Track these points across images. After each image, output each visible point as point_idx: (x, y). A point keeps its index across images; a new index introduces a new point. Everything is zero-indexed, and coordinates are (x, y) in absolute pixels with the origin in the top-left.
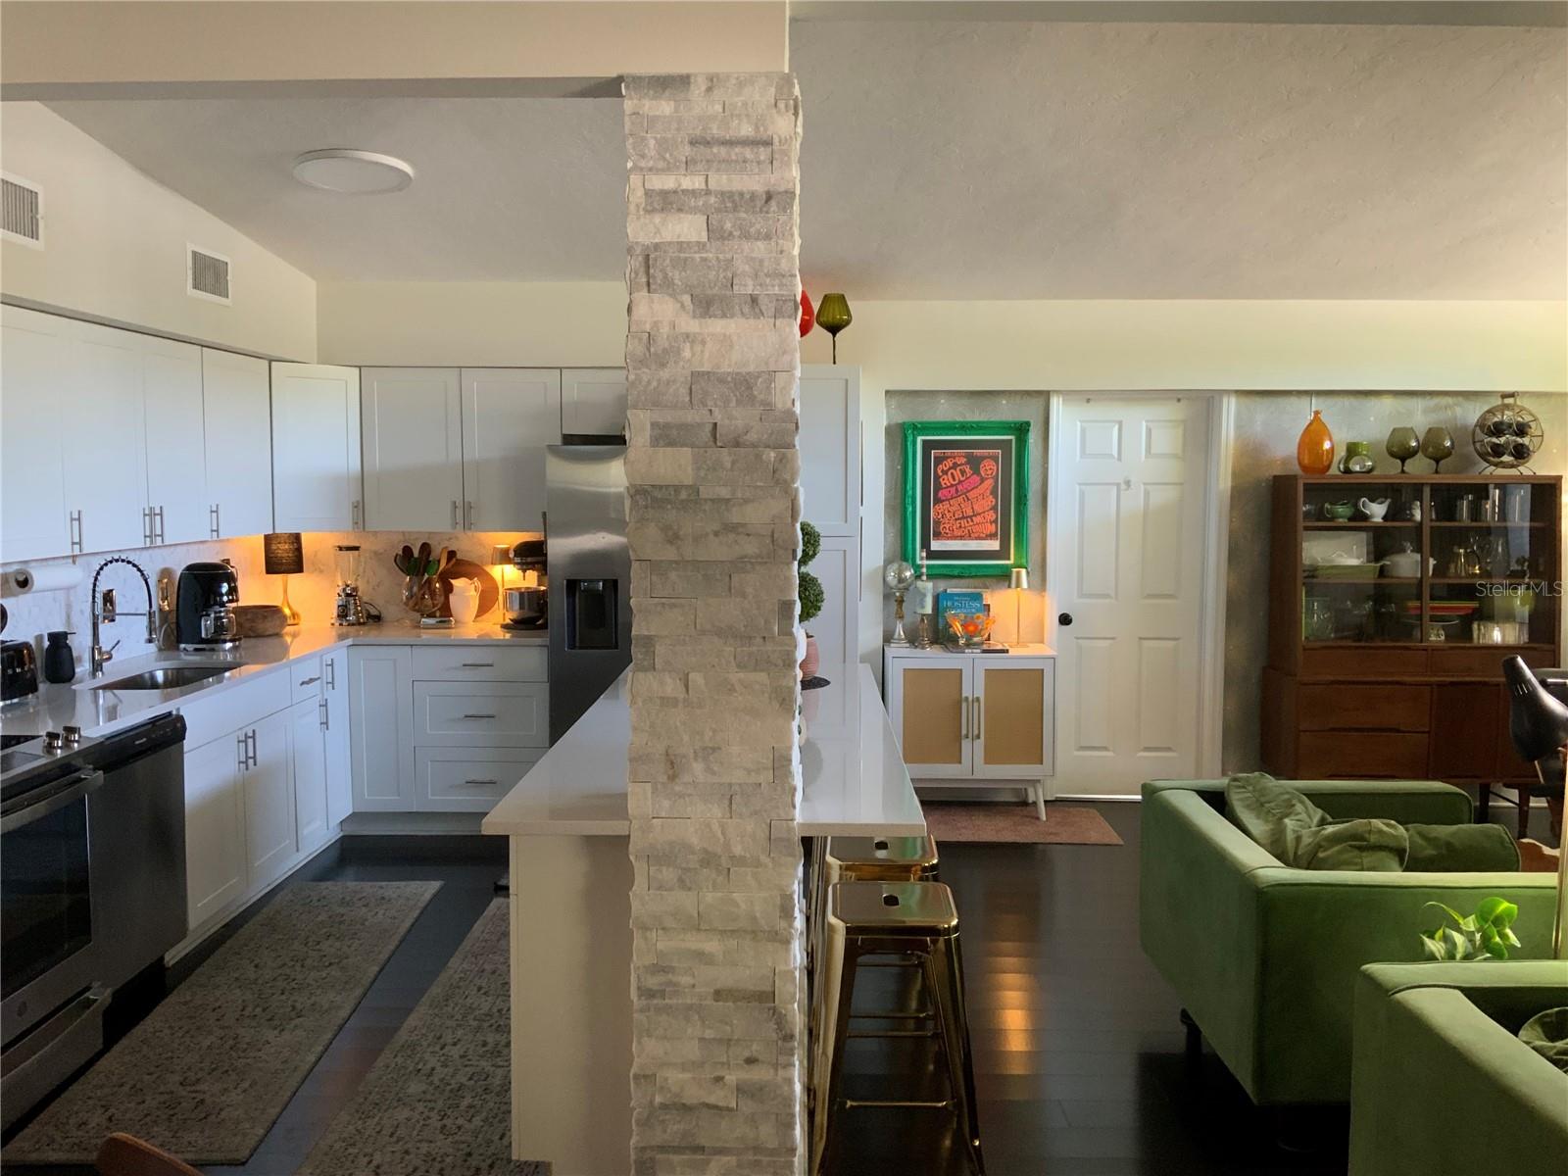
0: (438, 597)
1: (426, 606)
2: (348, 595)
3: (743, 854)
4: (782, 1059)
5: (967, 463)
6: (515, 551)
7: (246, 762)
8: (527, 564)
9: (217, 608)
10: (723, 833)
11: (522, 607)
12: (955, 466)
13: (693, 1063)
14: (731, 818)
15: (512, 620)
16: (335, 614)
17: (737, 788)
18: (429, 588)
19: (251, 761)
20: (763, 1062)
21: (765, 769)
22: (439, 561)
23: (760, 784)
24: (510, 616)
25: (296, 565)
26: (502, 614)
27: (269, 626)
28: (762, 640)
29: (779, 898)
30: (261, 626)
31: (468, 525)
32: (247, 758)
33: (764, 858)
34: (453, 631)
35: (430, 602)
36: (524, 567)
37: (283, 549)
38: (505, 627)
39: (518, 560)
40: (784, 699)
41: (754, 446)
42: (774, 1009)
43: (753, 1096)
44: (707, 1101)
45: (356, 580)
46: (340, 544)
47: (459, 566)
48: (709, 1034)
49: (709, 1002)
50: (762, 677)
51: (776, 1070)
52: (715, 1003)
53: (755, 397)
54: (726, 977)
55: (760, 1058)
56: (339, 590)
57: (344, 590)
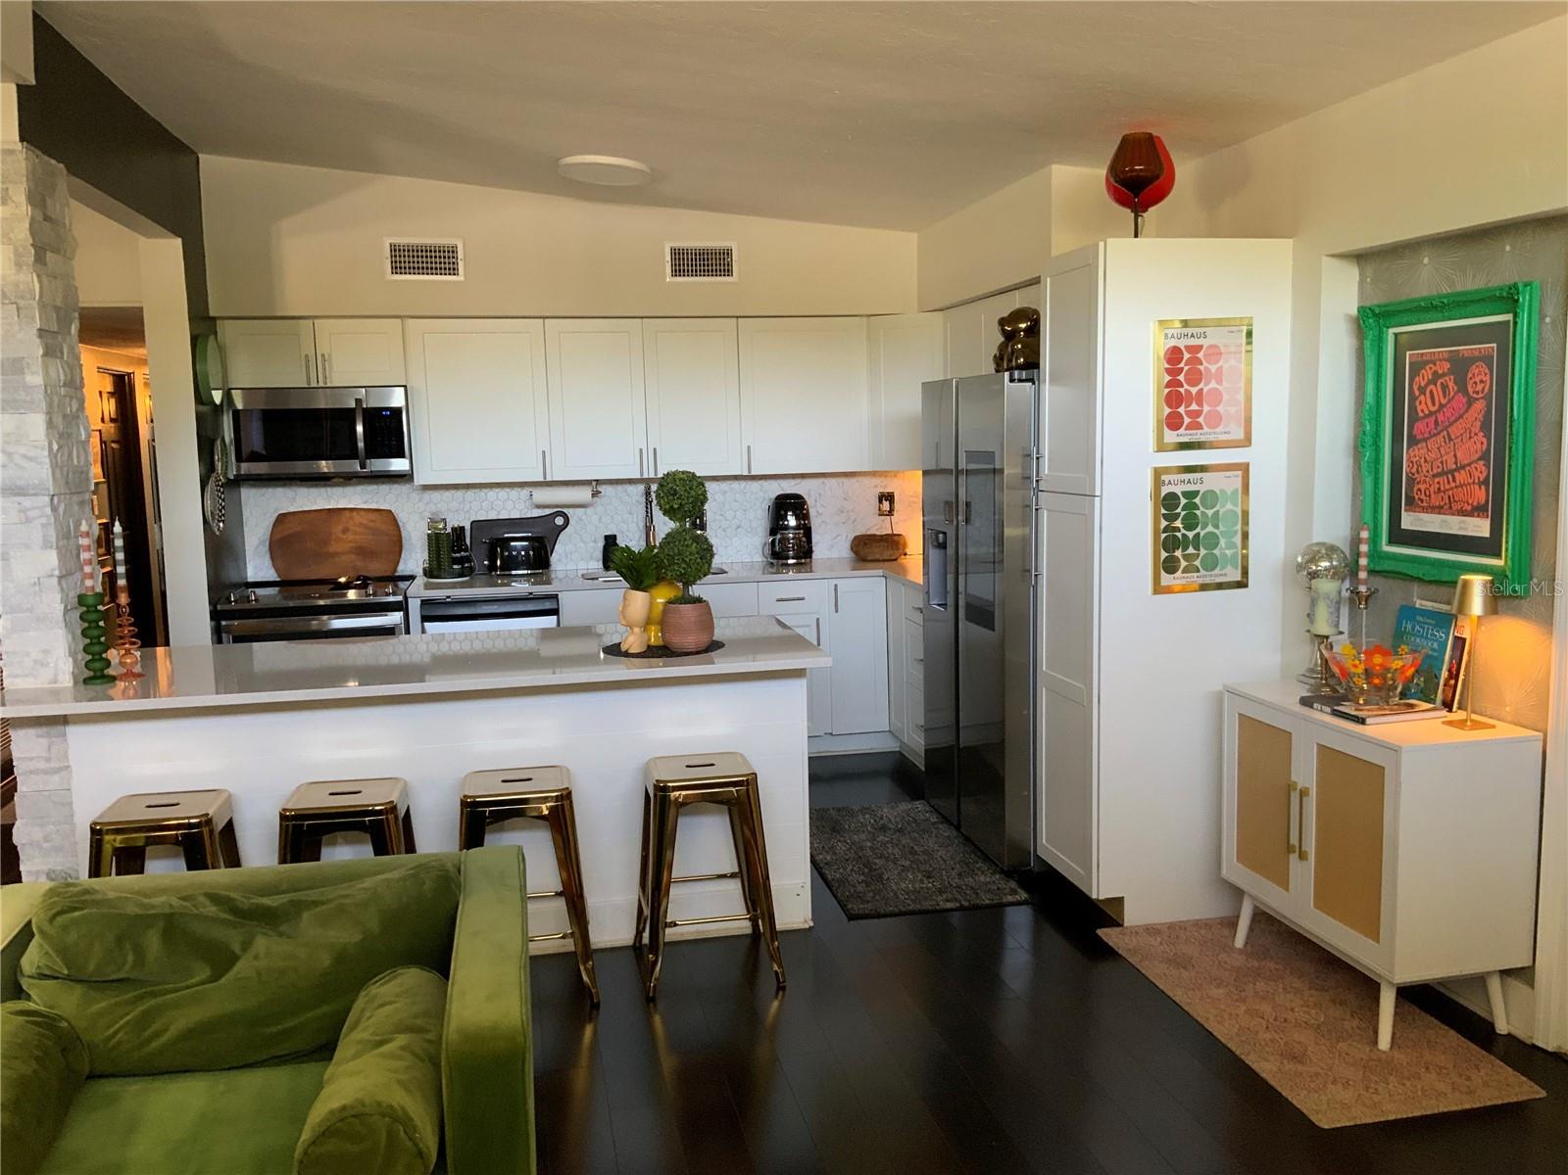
5: (1450, 372)
12: (1436, 376)
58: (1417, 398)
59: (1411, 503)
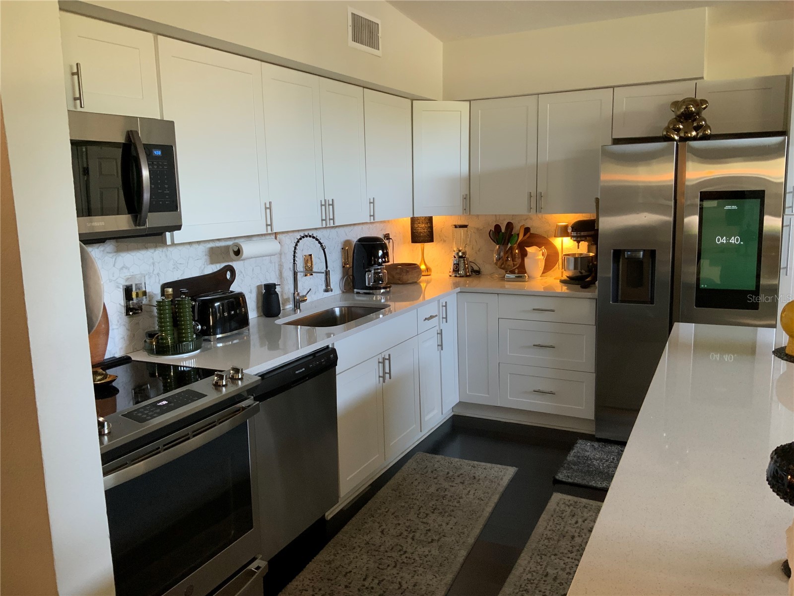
0: (516, 259)
1: (509, 265)
2: (460, 257)
6: (572, 227)
7: (384, 377)
8: (581, 237)
9: (376, 267)
11: (575, 268)
15: (567, 277)
16: (452, 270)
18: (512, 252)
19: (387, 376)
22: (518, 235)
24: (566, 275)
25: (429, 237)
26: (560, 273)
27: (409, 277)
30: (405, 277)
31: (539, 209)
32: (384, 373)
34: (526, 283)
35: (511, 263)
36: (578, 239)
37: (422, 227)
38: (563, 282)
39: (574, 234)
45: (465, 247)
46: (456, 224)
47: (532, 238)
56: (454, 254)
57: (458, 254)
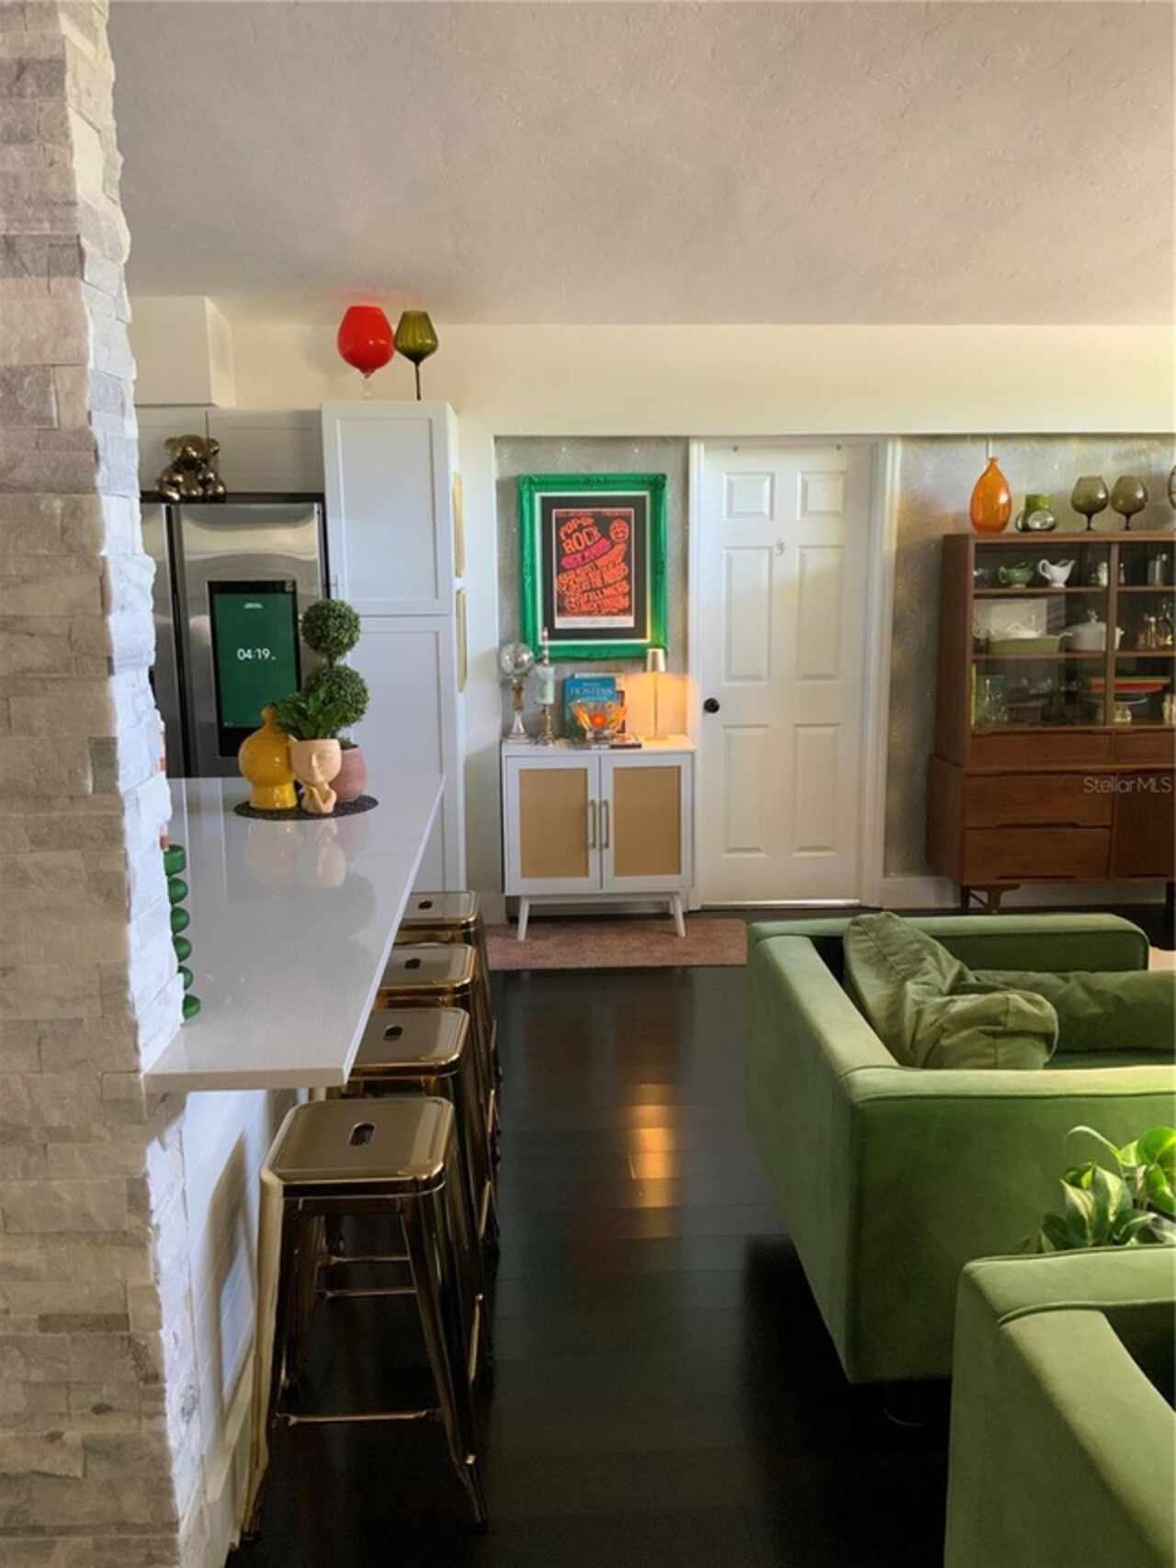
3: (64, 1123)
4: (146, 1406)
5: (594, 525)
10: (30, 1096)
12: (580, 528)
13: (16, 1415)
14: (41, 1071)
17: (46, 1026)
20: (119, 1410)
21: (91, 996)
23: (82, 1020)
28: (67, 800)
29: (124, 1185)
33: (96, 1129)
40: (110, 891)
41: (27, 489)
42: (130, 1339)
43: (108, 1456)
44: (38, 1468)
48: (37, 1375)
49: (32, 1332)
50: (74, 858)
51: (140, 1420)
52: (41, 1335)
53: (22, 408)
54: (55, 1299)
55: (115, 1404)
58: (563, 541)
59: (562, 611)
